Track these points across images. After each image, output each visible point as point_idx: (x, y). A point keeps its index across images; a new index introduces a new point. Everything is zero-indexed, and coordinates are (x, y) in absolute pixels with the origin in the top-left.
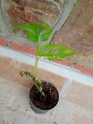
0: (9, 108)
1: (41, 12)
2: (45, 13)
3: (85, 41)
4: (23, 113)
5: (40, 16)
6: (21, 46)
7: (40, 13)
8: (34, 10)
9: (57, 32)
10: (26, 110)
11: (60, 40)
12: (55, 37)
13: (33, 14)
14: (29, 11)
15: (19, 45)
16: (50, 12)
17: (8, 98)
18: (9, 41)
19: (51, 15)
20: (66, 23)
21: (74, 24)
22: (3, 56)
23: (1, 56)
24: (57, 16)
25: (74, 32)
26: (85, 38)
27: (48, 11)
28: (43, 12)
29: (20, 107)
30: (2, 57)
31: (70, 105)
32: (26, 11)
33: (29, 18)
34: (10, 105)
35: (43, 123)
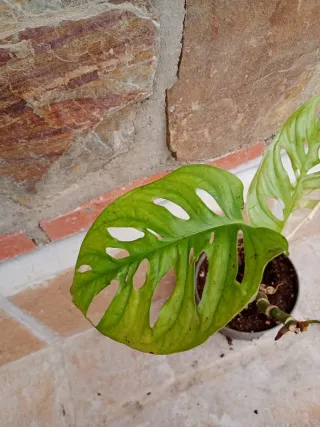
0: (176, 389)
1: (88, 70)
2: (104, 65)
3: (275, 56)
4: (220, 370)
5: (91, 84)
6: (79, 213)
7: (84, 76)
8: (59, 81)
9: (171, 91)
10: (222, 356)
11: (195, 107)
12: (171, 110)
13: (64, 95)
14: (45, 98)
15: (71, 216)
16: (119, 47)
17: (147, 367)
18: (32, 225)
19: (127, 57)
20: (186, 43)
21: (216, 30)
22: (48, 281)
23: (41, 285)
24: (150, 44)
25: (229, 51)
26: (270, 45)
27: (111, 51)
28: (95, 68)
29: (200, 361)
30: (46, 285)
31: (311, 247)
32: (35, 103)
33: (58, 116)
34: (172, 380)
35: (288, 347)
